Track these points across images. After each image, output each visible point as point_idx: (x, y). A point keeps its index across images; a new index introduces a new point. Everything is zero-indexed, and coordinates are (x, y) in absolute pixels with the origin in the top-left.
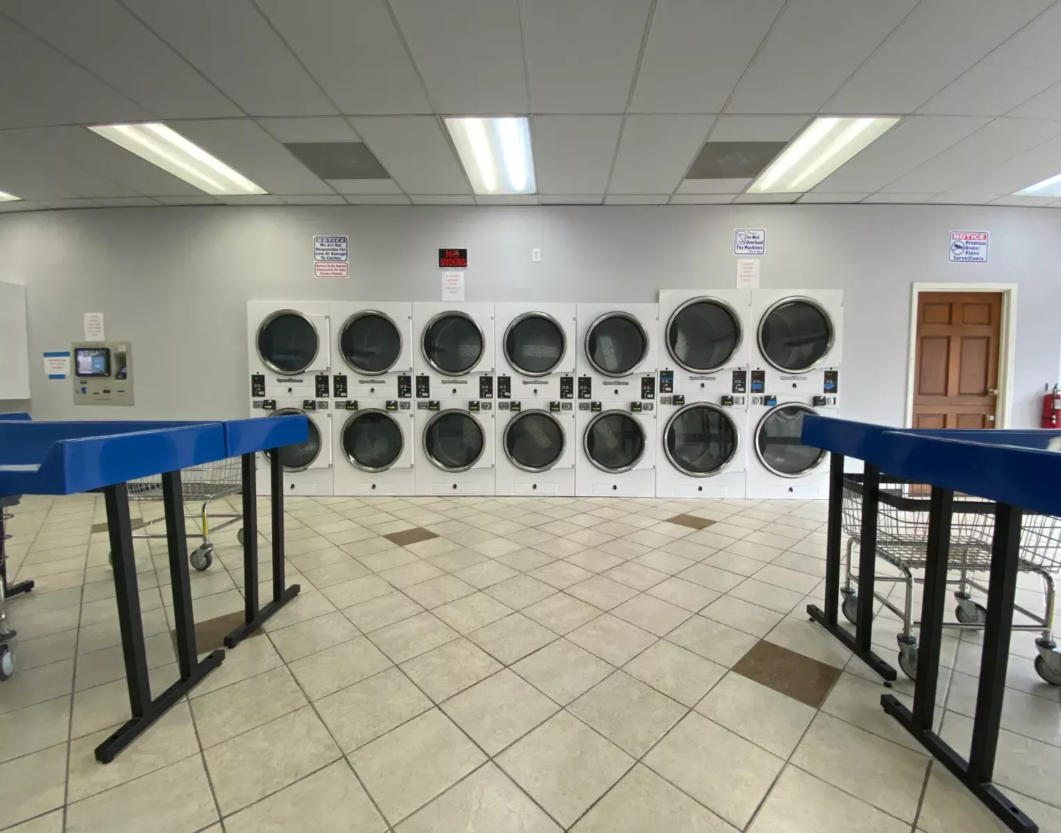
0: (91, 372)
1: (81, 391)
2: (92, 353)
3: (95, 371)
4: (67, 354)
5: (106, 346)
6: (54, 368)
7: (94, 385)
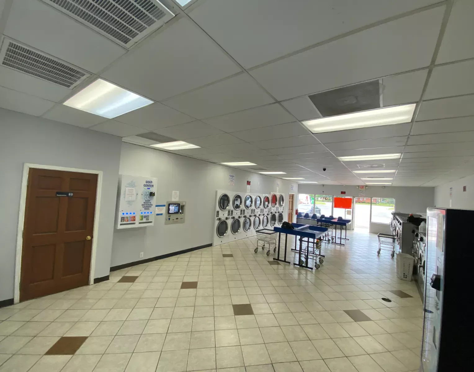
0: (173, 212)
1: (168, 219)
2: (175, 205)
3: (175, 212)
4: (164, 206)
5: (179, 203)
6: (159, 211)
7: (173, 217)
